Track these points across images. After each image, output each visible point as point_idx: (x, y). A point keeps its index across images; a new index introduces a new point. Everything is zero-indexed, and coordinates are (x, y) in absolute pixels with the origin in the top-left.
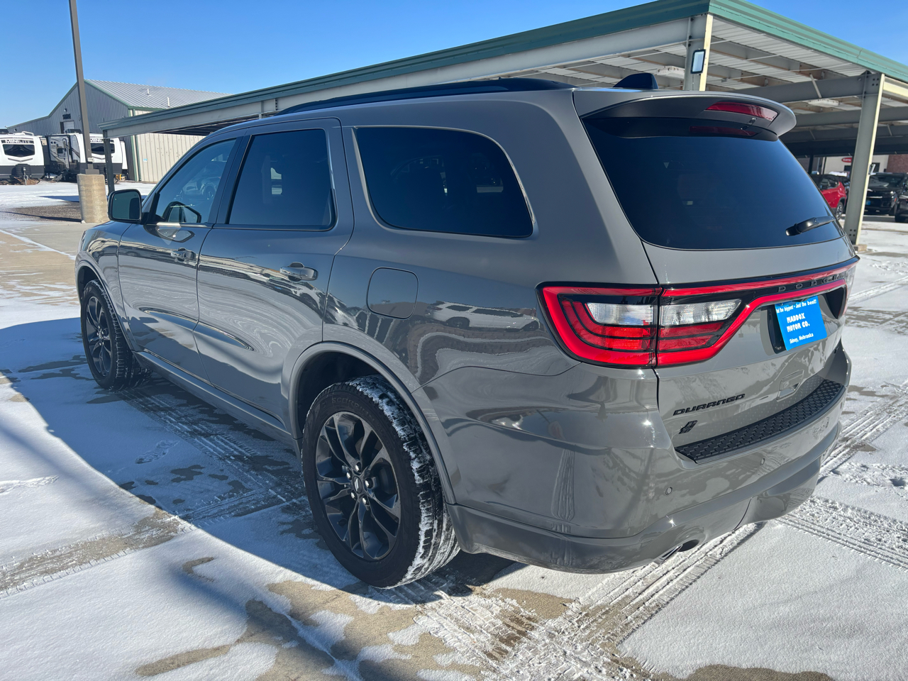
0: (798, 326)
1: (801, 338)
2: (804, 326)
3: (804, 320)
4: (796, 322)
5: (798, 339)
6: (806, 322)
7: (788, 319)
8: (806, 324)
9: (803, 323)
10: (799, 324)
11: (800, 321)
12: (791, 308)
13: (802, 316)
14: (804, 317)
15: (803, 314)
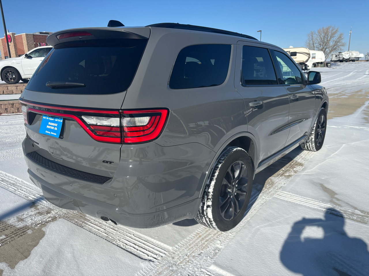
0: (53, 128)
1: (52, 133)
2: (55, 129)
3: (56, 127)
4: (53, 126)
5: (51, 133)
6: (56, 128)
7: (49, 123)
8: (56, 129)
9: (55, 128)
10: (53, 127)
11: (54, 127)
12: (53, 119)
13: (56, 125)
14: (57, 126)
15: (57, 124)
